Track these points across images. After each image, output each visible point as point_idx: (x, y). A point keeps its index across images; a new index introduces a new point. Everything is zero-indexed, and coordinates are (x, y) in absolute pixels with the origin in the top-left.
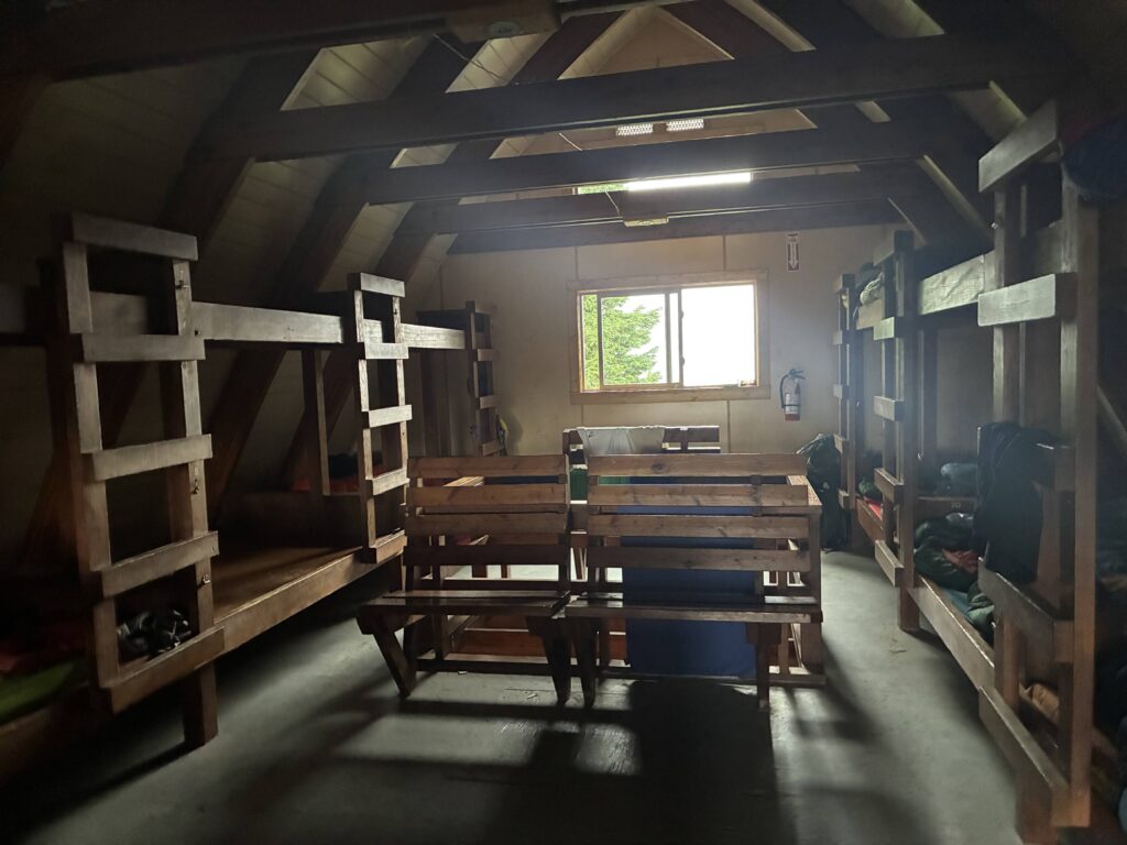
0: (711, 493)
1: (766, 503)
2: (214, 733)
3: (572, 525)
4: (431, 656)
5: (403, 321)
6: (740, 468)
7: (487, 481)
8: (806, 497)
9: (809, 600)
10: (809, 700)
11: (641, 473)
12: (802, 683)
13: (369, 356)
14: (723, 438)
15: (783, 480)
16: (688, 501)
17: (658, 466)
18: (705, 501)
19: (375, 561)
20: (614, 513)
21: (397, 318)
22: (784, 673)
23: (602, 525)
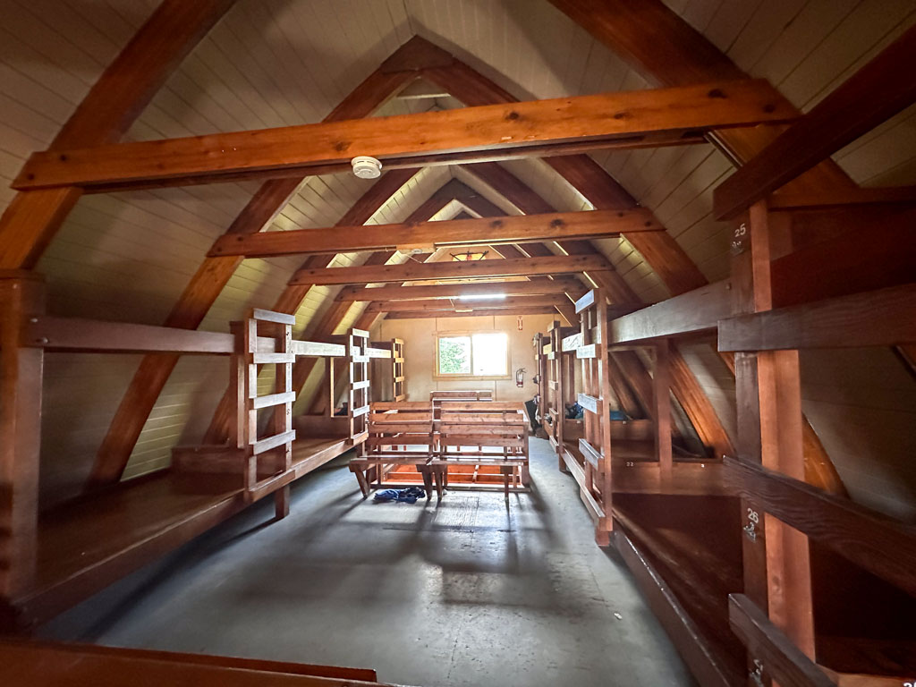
0: (488, 417)
1: (508, 420)
2: (288, 513)
3: (434, 430)
4: (376, 482)
5: (368, 347)
6: (498, 407)
7: (399, 412)
8: (522, 418)
9: (524, 458)
10: (523, 497)
11: (462, 409)
12: (522, 491)
13: (354, 361)
14: (493, 396)
15: (515, 412)
16: (479, 420)
17: (468, 406)
18: (486, 420)
19: (352, 444)
20: (450, 424)
21: (365, 346)
22: (515, 488)
23: (446, 430)
